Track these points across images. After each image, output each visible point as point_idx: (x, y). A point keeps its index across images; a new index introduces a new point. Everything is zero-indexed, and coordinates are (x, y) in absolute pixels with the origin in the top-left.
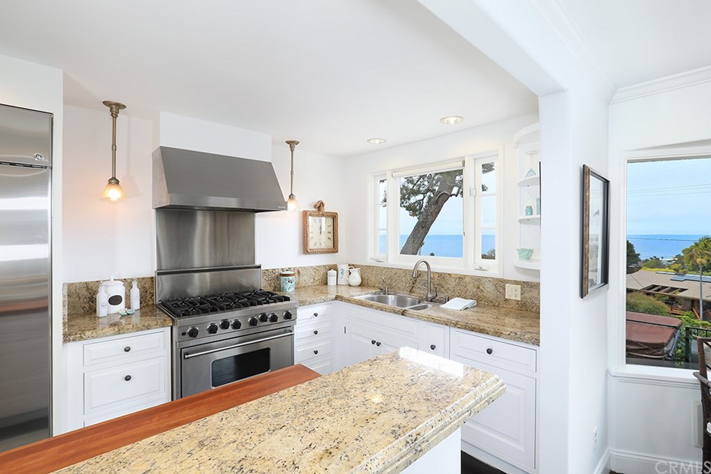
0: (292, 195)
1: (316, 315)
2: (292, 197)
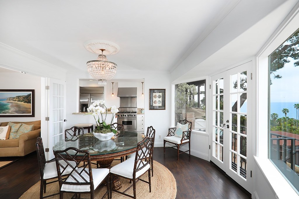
1: (142, 117)
2: (143, 93)
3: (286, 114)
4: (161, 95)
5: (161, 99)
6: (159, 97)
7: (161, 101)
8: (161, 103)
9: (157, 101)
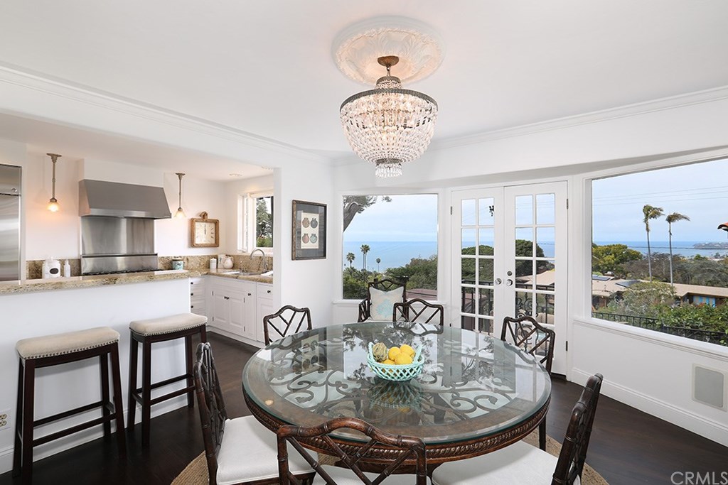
1: (192, 283)
2: (180, 209)
3: (351, 262)
4: (318, 220)
5: (316, 231)
6: (314, 224)
7: (317, 235)
8: (317, 242)
9: (310, 235)
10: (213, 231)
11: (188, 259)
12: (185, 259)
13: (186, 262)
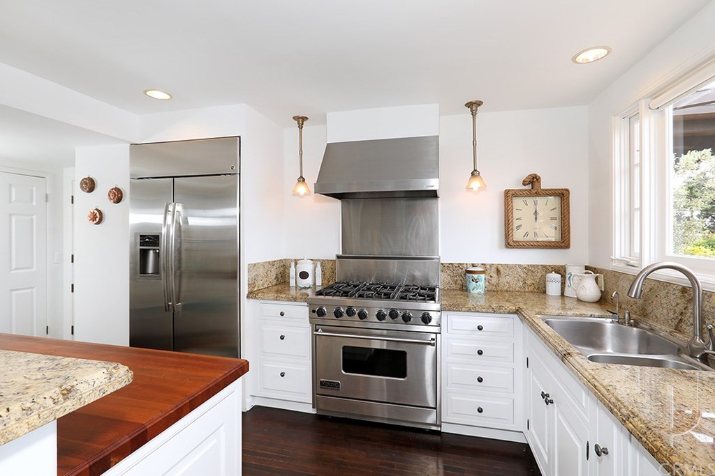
0: (475, 170)
1: (480, 328)
2: (475, 174)
10: (557, 213)
11: (498, 271)
12: (493, 269)
13: (495, 275)
